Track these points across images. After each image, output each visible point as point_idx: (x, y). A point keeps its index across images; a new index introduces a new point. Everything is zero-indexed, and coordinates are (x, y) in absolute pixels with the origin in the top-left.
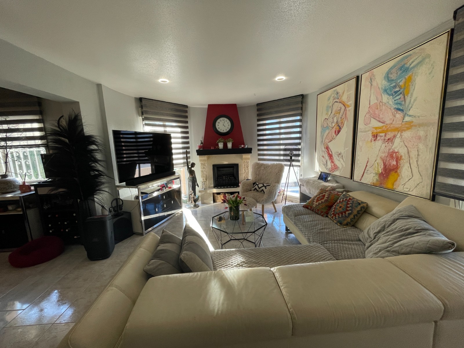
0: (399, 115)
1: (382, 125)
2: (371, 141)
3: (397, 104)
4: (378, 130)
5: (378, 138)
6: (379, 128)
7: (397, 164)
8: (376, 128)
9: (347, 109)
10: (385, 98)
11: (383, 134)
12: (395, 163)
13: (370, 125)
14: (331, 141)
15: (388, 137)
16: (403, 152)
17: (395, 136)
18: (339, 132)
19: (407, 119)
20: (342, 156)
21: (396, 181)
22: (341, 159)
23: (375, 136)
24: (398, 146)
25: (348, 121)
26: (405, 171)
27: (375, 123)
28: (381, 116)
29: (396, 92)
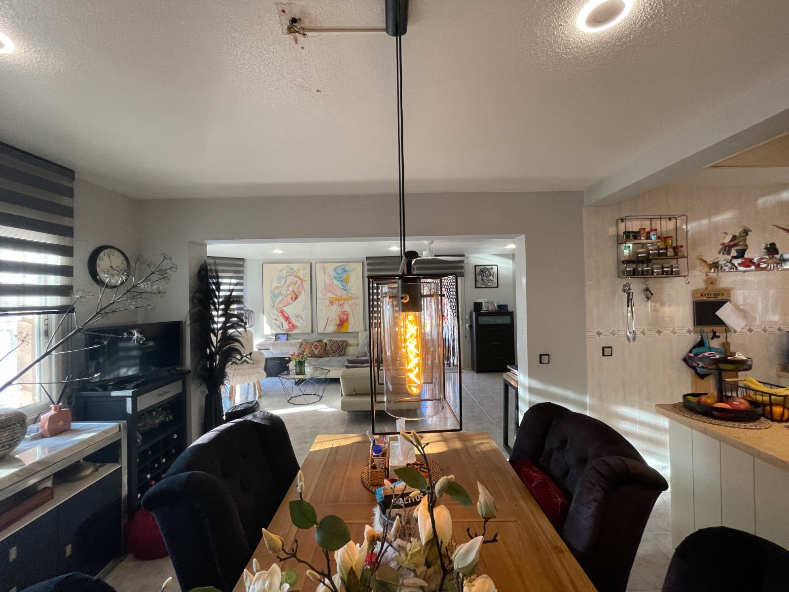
0: (345, 292)
1: (335, 296)
2: (329, 305)
3: (343, 286)
4: (333, 299)
5: (334, 304)
6: (334, 298)
7: (347, 317)
8: (332, 298)
9: (304, 283)
10: (336, 282)
11: (337, 302)
12: (346, 317)
13: (327, 296)
14: (286, 305)
15: (340, 303)
16: (349, 311)
17: (344, 303)
18: (296, 299)
19: (349, 295)
20: (302, 317)
21: (347, 327)
22: (300, 320)
23: (332, 303)
24: (346, 308)
25: (305, 291)
26: (352, 320)
27: (330, 295)
28: (334, 291)
29: (342, 280)
